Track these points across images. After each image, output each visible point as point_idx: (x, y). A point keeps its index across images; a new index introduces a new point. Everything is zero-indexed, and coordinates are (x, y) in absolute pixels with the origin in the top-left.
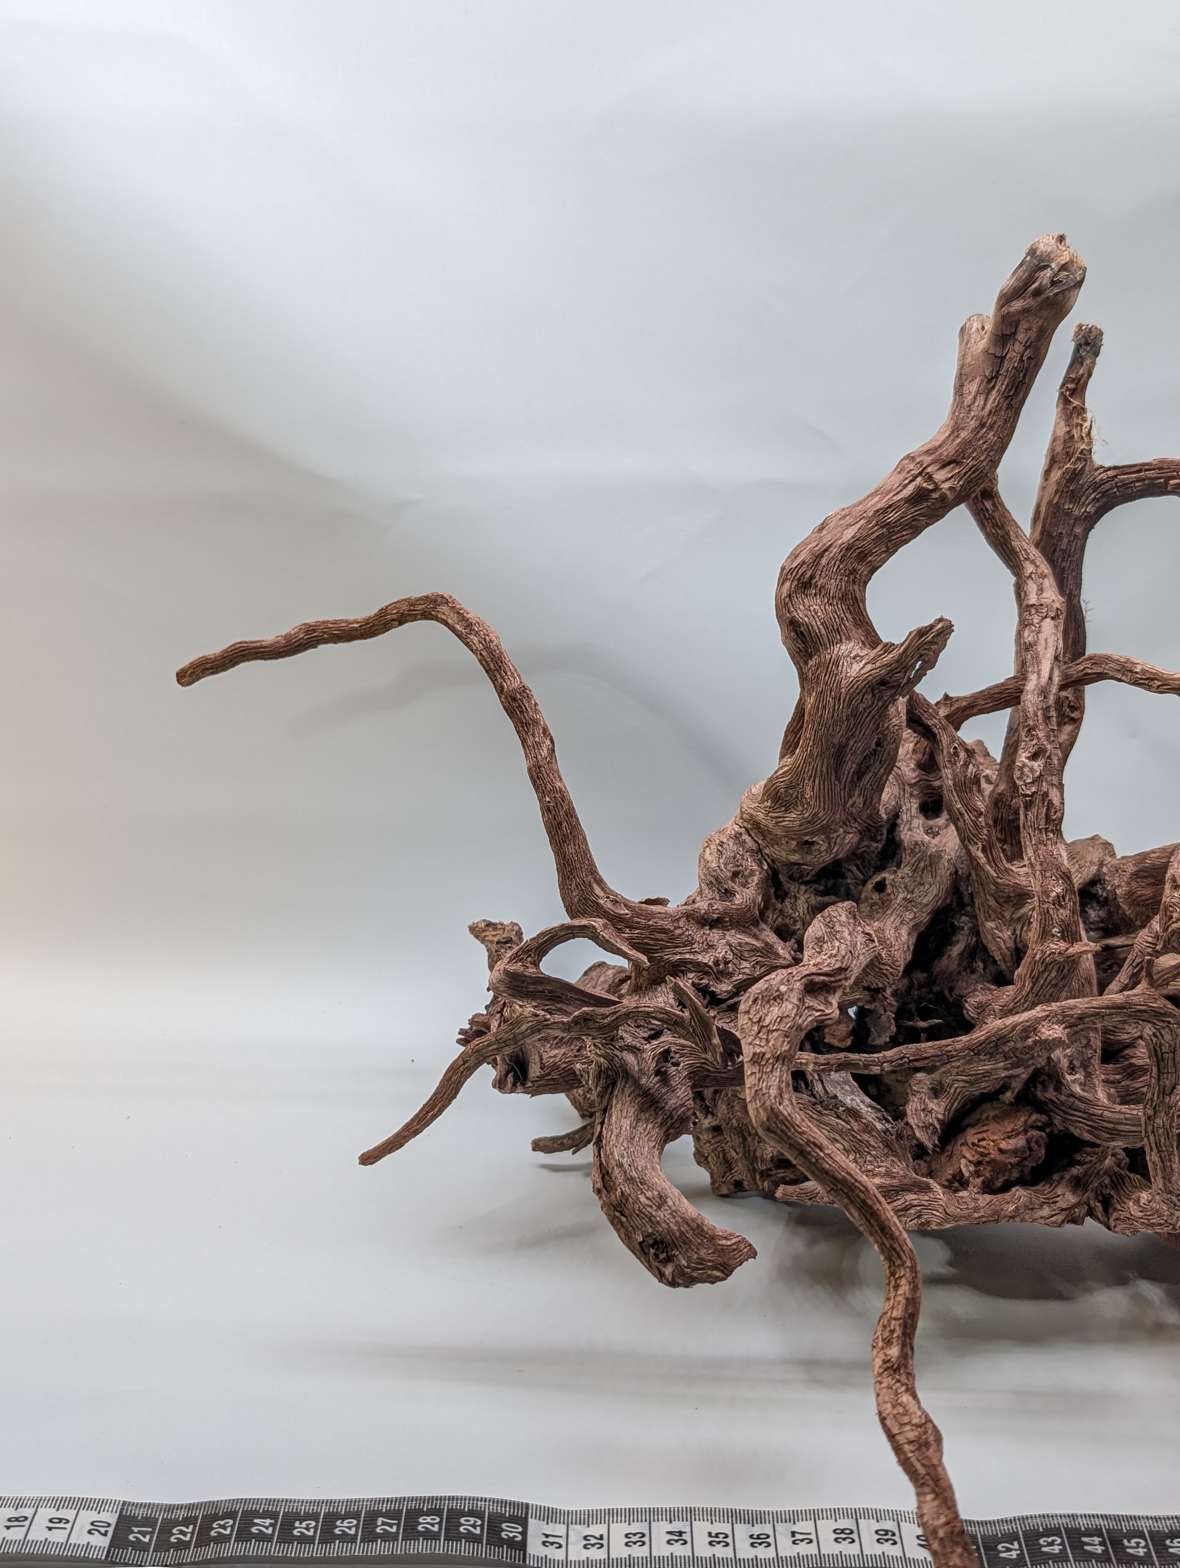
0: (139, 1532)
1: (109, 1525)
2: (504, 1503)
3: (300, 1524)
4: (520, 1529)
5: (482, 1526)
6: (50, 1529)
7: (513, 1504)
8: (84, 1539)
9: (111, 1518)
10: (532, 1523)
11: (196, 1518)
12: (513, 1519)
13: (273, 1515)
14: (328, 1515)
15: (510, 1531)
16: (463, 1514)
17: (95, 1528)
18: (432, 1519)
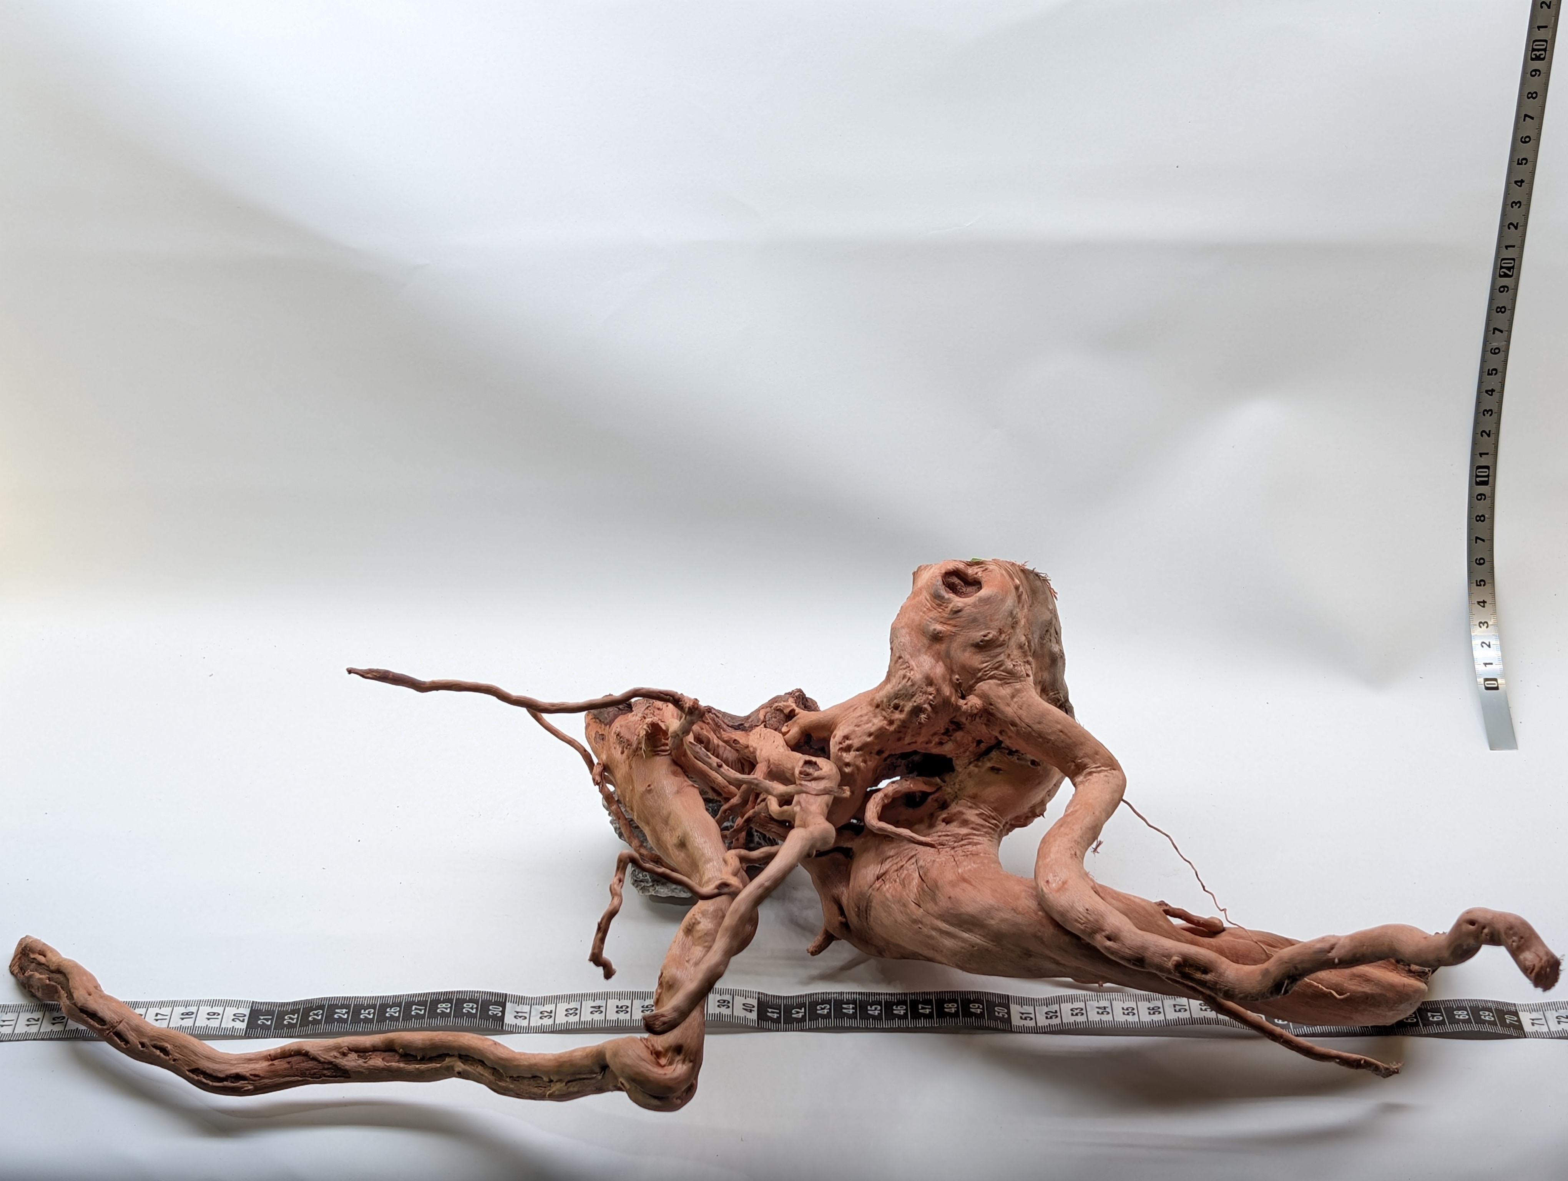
0: (264, 1019)
1: (245, 1016)
2: (491, 994)
3: (365, 1011)
4: (501, 1009)
5: (477, 1008)
6: (209, 1019)
7: (497, 994)
8: (231, 1024)
9: (247, 1012)
10: (508, 1005)
11: (299, 1009)
12: (496, 1003)
13: (347, 1007)
14: (381, 1005)
15: (494, 1010)
16: (465, 1001)
17: (236, 1018)
18: (446, 1005)
